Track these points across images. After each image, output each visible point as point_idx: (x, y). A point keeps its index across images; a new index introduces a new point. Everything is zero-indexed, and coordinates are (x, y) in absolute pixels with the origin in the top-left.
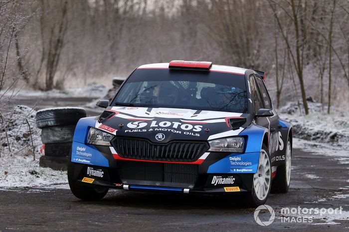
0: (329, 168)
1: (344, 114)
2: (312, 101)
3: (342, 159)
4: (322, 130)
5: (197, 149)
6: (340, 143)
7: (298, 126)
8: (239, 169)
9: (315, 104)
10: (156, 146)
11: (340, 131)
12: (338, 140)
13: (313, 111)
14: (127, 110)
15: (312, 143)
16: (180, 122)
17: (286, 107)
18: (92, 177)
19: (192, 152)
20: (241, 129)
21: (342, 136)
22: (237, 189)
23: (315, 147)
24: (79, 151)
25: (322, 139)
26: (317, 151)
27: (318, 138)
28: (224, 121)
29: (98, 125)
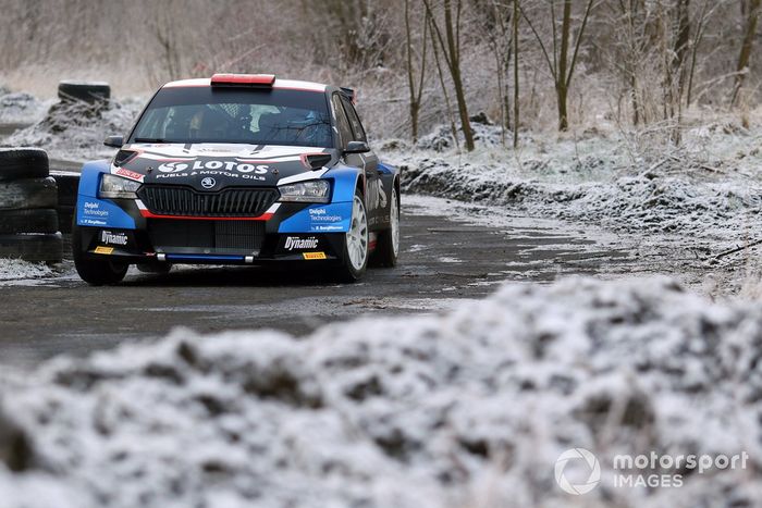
0: (484, 246)
1: (547, 147)
2: (486, 123)
3: (516, 231)
4: (493, 180)
5: (263, 199)
6: (525, 204)
7: (449, 175)
8: (323, 226)
9: (490, 127)
10: (203, 196)
11: (527, 182)
12: (522, 199)
13: (488, 141)
14: (154, 148)
15: (472, 206)
16: (236, 161)
17: (431, 136)
18: (110, 245)
19: (255, 204)
20: (324, 169)
21: (530, 190)
22: (321, 256)
23: (474, 213)
24: (89, 209)
25: (494, 198)
26: (475, 220)
27: (486, 196)
28: (298, 158)
29: (115, 170)
